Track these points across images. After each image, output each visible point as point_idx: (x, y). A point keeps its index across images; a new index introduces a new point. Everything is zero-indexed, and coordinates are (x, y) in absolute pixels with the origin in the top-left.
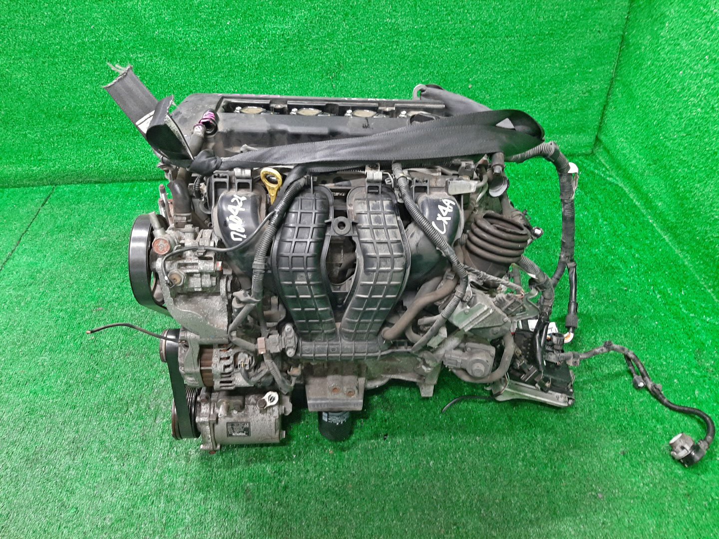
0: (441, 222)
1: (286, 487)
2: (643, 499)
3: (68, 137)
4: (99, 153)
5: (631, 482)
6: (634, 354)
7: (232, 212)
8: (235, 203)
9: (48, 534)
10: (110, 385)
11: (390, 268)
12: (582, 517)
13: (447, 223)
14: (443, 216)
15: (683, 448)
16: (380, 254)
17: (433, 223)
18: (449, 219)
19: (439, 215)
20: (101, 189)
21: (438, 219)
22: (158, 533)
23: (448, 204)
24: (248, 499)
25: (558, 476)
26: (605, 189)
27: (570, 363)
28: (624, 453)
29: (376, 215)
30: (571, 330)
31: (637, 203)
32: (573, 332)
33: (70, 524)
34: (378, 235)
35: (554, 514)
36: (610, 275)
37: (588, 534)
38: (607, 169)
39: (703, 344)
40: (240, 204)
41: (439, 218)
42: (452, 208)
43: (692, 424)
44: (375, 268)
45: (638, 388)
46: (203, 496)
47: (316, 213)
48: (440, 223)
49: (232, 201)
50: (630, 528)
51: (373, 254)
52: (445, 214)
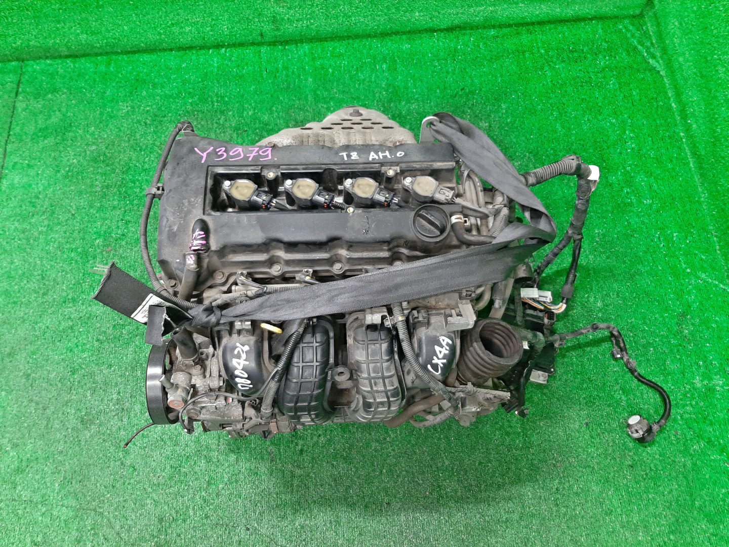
0: (437, 365)
1: (302, 450)
2: (593, 468)
3: (21, 11)
4: (63, 27)
5: (587, 451)
6: (618, 332)
7: (237, 366)
8: (238, 356)
9: (117, 489)
10: (137, 343)
11: (387, 409)
12: (541, 482)
13: (442, 365)
14: (438, 359)
15: (637, 432)
16: (378, 400)
17: (429, 367)
18: (445, 361)
19: (435, 357)
20: (74, 66)
21: (433, 361)
22: (204, 490)
23: (444, 344)
24: (272, 461)
25: (527, 446)
26: (643, 79)
27: (556, 345)
28: (587, 424)
29: (374, 364)
30: (564, 301)
31: (673, 105)
32: (566, 304)
33: (132, 481)
34: (375, 385)
35: (518, 480)
36: (621, 214)
37: (543, 498)
38: (652, 44)
39: (689, 307)
40: (244, 356)
41: (435, 361)
42: (448, 348)
43: (654, 398)
44: (373, 409)
45: (616, 359)
46: (235, 457)
47: (317, 366)
48: (435, 367)
49: (236, 352)
50: (577, 494)
51: (371, 401)
52: (440, 356)
